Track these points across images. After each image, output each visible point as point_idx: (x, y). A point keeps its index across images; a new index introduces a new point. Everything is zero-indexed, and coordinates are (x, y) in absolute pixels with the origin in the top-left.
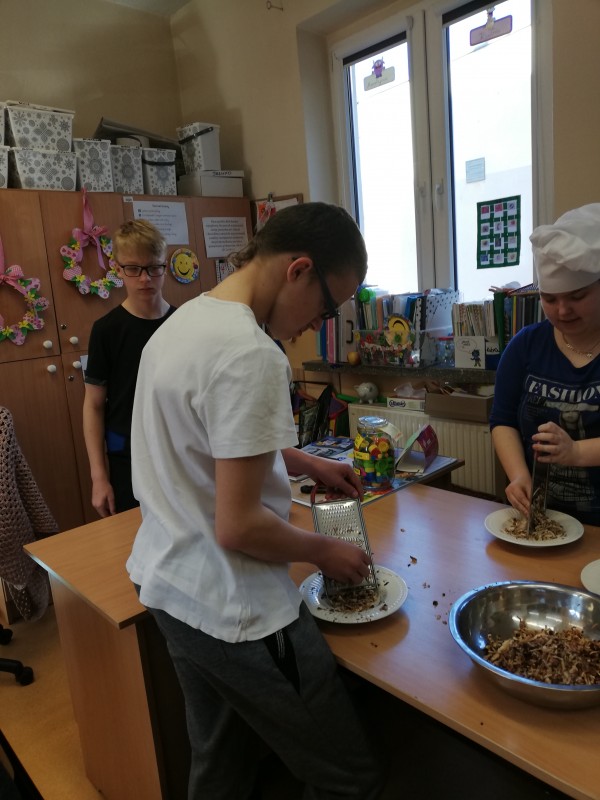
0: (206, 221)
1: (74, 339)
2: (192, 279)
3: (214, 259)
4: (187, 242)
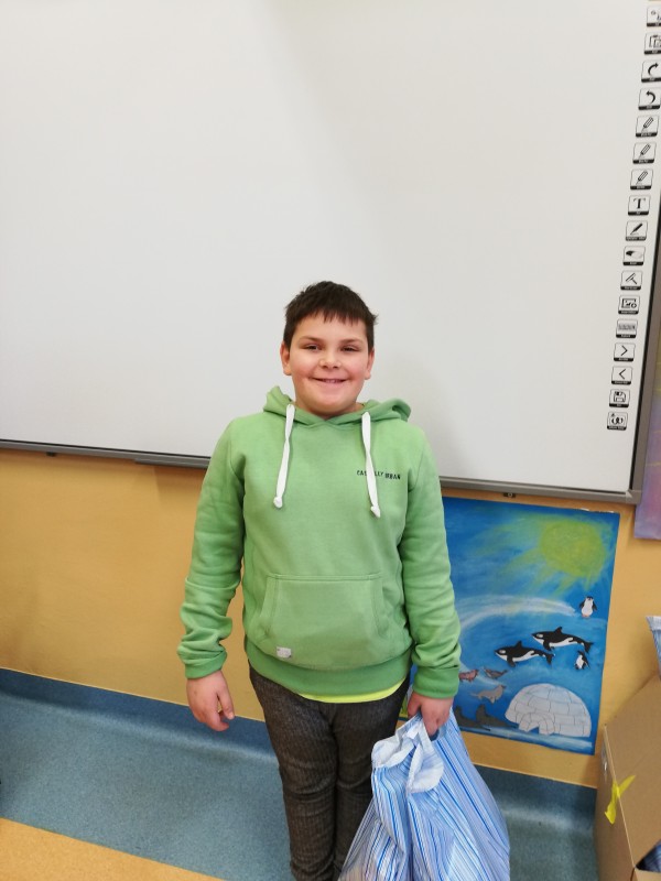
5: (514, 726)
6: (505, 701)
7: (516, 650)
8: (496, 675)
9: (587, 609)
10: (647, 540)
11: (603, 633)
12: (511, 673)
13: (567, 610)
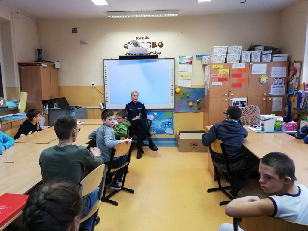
0: (273, 68)
1: (232, 94)
2: (266, 82)
3: (273, 78)
4: (266, 73)
5: (166, 133)
6: (165, 130)
7: (166, 125)
8: (164, 128)
9: (172, 120)
10: (176, 113)
11: (173, 122)
12: (166, 127)
13: (170, 120)
